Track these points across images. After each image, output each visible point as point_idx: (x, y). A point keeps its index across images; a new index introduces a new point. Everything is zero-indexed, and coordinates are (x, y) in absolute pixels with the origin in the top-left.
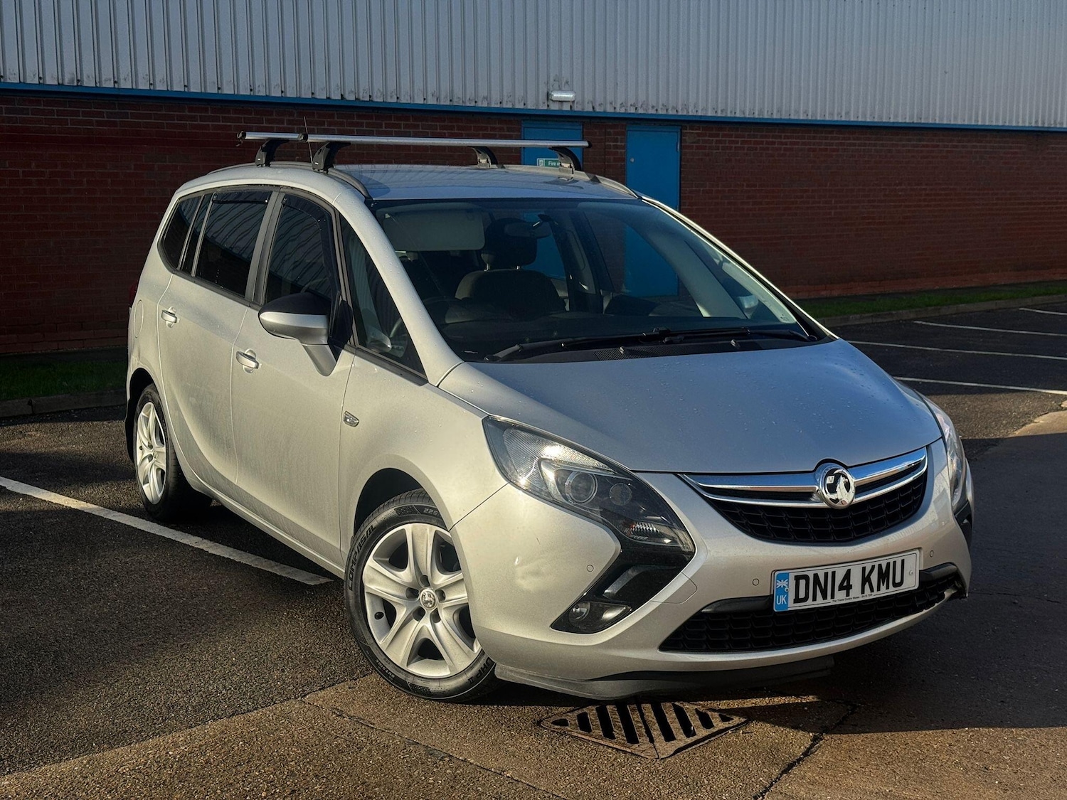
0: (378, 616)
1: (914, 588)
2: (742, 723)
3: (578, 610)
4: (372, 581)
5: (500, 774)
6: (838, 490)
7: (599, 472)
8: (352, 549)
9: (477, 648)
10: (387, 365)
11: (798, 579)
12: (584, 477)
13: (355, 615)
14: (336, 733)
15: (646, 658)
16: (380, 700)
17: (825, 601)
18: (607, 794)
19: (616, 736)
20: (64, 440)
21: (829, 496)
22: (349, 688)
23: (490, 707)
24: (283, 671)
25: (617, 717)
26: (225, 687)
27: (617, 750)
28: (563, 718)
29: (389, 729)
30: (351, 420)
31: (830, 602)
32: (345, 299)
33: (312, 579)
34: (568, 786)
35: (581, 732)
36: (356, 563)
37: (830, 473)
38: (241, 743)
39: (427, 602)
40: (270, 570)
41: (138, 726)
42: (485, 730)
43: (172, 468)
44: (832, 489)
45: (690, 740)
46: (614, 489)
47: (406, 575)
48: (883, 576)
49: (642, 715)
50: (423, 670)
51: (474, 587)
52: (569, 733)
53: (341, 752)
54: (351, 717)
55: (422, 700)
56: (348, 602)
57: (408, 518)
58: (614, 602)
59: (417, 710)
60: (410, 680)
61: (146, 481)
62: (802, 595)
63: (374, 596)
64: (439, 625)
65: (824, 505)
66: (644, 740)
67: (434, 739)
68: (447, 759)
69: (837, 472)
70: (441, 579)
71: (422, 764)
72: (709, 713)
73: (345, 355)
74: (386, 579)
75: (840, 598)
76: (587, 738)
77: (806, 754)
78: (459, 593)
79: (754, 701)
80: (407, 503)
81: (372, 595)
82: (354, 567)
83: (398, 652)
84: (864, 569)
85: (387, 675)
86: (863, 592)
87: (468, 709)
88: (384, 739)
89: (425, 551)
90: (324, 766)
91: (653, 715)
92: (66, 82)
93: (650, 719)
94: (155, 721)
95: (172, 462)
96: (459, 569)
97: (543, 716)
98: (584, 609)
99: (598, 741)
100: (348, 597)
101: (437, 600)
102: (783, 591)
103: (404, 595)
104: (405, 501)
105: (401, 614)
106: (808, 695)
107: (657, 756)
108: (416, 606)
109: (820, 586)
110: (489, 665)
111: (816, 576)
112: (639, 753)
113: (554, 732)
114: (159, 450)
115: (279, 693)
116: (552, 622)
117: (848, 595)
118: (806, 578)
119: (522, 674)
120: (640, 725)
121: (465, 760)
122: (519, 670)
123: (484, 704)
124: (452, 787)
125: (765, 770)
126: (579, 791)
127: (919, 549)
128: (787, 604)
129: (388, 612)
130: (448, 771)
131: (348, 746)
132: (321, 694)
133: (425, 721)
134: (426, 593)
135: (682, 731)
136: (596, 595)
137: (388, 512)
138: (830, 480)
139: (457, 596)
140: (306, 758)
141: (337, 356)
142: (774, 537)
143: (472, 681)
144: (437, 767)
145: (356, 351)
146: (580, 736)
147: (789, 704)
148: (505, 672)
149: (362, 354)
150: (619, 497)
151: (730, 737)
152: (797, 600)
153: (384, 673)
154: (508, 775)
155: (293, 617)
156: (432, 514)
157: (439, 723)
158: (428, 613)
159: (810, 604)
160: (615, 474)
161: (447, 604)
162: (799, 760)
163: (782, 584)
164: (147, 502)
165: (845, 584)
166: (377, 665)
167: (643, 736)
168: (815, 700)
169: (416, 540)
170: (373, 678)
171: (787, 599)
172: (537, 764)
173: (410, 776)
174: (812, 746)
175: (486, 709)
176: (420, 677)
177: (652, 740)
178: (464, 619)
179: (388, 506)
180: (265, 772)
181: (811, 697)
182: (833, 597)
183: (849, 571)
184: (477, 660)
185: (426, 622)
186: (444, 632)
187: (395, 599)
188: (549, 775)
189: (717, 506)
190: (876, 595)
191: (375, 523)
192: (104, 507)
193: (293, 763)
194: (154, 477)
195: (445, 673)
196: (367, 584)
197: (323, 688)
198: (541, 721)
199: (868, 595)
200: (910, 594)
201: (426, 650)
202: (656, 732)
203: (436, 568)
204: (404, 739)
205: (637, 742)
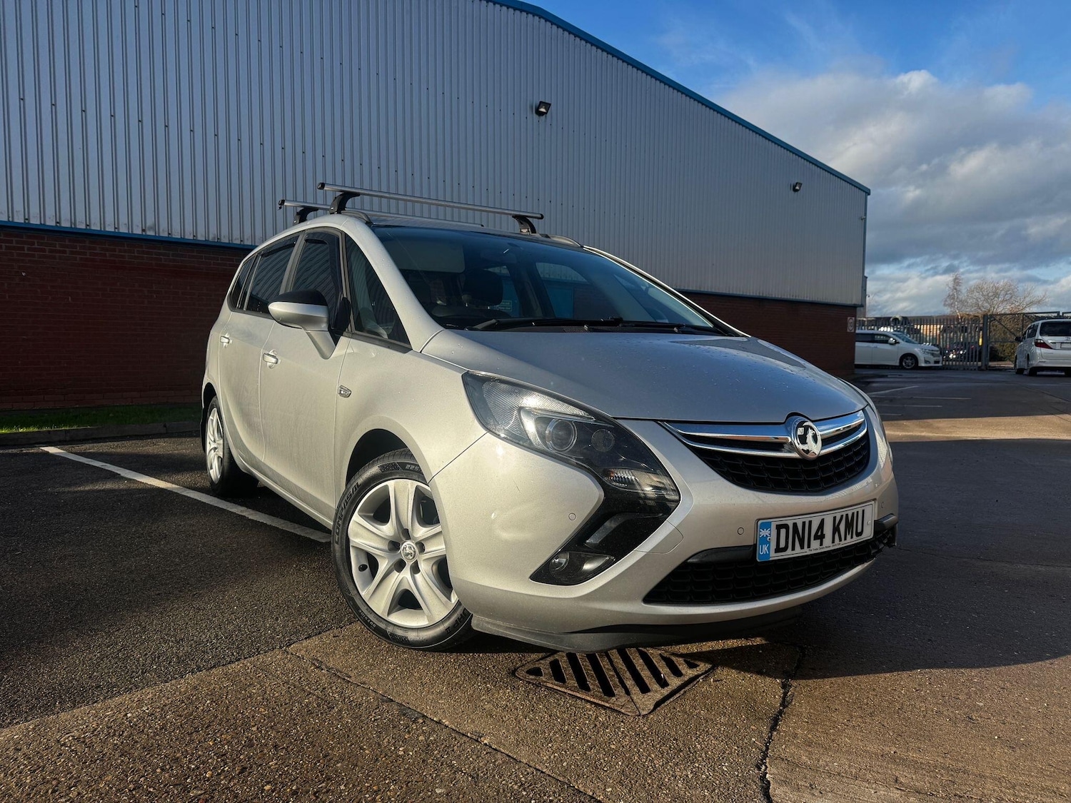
0: (362, 568)
1: (869, 538)
2: (709, 670)
3: (557, 560)
4: (357, 535)
5: (477, 741)
6: (808, 441)
7: (579, 419)
8: (339, 505)
9: (454, 598)
10: (377, 342)
11: (779, 527)
12: (564, 425)
13: (341, 567)
14: (310, 688)
15: (630, 611)
16: (360, 650)
17: (803, 551)
18: (596, 768)
19: (591, 687)
20: (179, 447)
21: (801, 447)
22: (334, 637)
23: (466, 654)
24: (277, 619)
25: (588, 664)
26: (217, 636)
27: (597, 705)
28: (537, 666)
29: (364, 683)
30: (345, 393)
31: (806, 552)
32: (345, 296)
33: (324, 538)
34: (552, 757)
35: (556, 683)
36: (343, 518)
37: (800, 425)
38: (208, 702)
39: (408, 554)
40: (292, 531)
41: (114, 680)
42: (461, 683)
43: (226, 455)
44: (803, 439)
45: (666, 691)
46: (595, 436)
47: (388, 529)
48: (849, 525)
49: (611, 661)
50: (404, 620)
51: (452, 538)
52: (545, 684)
53: (310, 713)
54: (329, 669)
55: (401, 649)
56: (335, 556)
57: (391, 474)
58: (596, 552)
59: (393, 661)
60: (390, 629)
61: (211, 468)
62: (782, 545)
63: (358, 549)
64: (418, 576)
65: (795, 455)
66: (619, 691)
67: (409, 695)
68: (421, 721)
69: (805, 424)
70: (421, 532)
71: (394, 727)
72: (674, 658)
73: (343, 340)
74: (369, 533)
75: (815, 547)
76: (563, 690)
77: (784, 703)
78: (438, 545)
79: (710, 644)
80: (391, 461)
81: (357, 549)
82: (340, 522)
83: (378, 600)
84: (835, 518)
85: (369, 625)
86: (833, 542)
87: (445, 657)
88: (357, 695)
89: (406, 506)
90: (287, 732)
91: (621, 662)
92: (210, 239)
93: (620, 666)
94: (134, 674)
95: (226, 451)
96: (438, 522)
97: (517, 664)
98: (563, 560)
99: (574, 693)
100: (334, 550)
101: (417, 551)
102: (765, 540)
103: (386, 548)
104: (388, 460)
105: (383, 566)
106: (755, 636)
107: (638, 713)
108: (397, 559)
109: (798, 535)
110: (466, 616)
111: (795, 525)
112: (618, 709)
113: (529, 683)
114: (219, 442)
115: (267, 642)
116: (531, 573)
117: (821, 544)
118: (786, 527)
119: (499, 626)
120: (611, 673)
121: (439, 723)
122: (495, 622)
123: (460, 653)
124: (424, 761)
125: (752, 727)
126: (565, 764)
127: (874, 500)
128: (769, 554)
129: (371, 564)
130: (421, 738)
131: (319, 705)
132: (305, 643)
133: (401, 673)
134: (408, 546)
135: (654, 680)
136: (578, 546)
137: (374, 470)
138: (801, 431)
139: (436, 548)
140: (271, 722)
141: (336, 341)
142: (754, 485)
143: (449, 631)
144: (409, 732)
145: (353, 336)
146: (555, 687)
147: (742, 646)
148: (480, 623)
149: (357, 337)
150: (601, 443)
151: (703, 687)
152: (778, 550)
153: (367, 623)
154: (485, 742)
155: (300, 570)
156: (414, 471)
157: (415, 674)
158: (409, 564)
159: (789, 554)
160: (595, 421)
161: (427, 556)
162: (781, 712)
163: (764, 533)
164: (212, 482)
165: (819, 534)
166: (360, 615)
167: (617, 687)
168: (764, 642)
169: (398, 495)
170: (358, 626)
171: (769, 548)
172: (516, 727)
173: (379, 745)
174: (785, 694)
175: (462, 657)
176: (399, 626)
177: (628, 692)
178: (442, 569)
179: (373, 465)
180: (221, 741)
181: (758, 639)
182: (809, 546)
183: (823, 520)
184: (454, 610)
185: (406, 573)
186: (423, 583)
187: (378, 552)
188: (529, 742)
189: (700, 453)
190: (844, 544)
191: (360, 481)
192: (184, 487)
193: (254, 729)
194: (216, 464)
195: (423, 622)
196: (351, 538)
197: (309, 637)
198: (515, 670)
199: (839, 545)
200: (867, 543)
201: (406, 601)
202: (630, 683)
203: (416, 521)
204: (378, 695)
205: (613, 695)
